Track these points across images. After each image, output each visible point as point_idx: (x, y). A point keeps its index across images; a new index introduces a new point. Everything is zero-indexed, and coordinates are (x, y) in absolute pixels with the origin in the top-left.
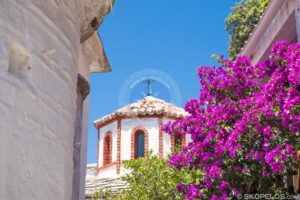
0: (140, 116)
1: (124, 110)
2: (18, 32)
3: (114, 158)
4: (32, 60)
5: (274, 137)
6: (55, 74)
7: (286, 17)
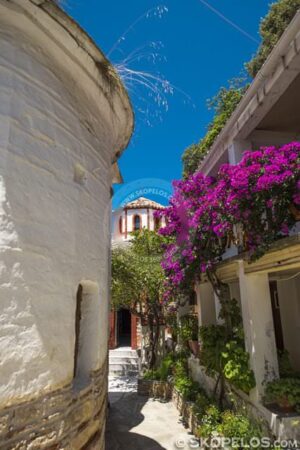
0: (137, 208)
1: (129, 204)
2: (79, 157)
3: (124, 230)
4: (87, 174)
5: (218, 218)
6: (100, 183)
7: (222, 152)
